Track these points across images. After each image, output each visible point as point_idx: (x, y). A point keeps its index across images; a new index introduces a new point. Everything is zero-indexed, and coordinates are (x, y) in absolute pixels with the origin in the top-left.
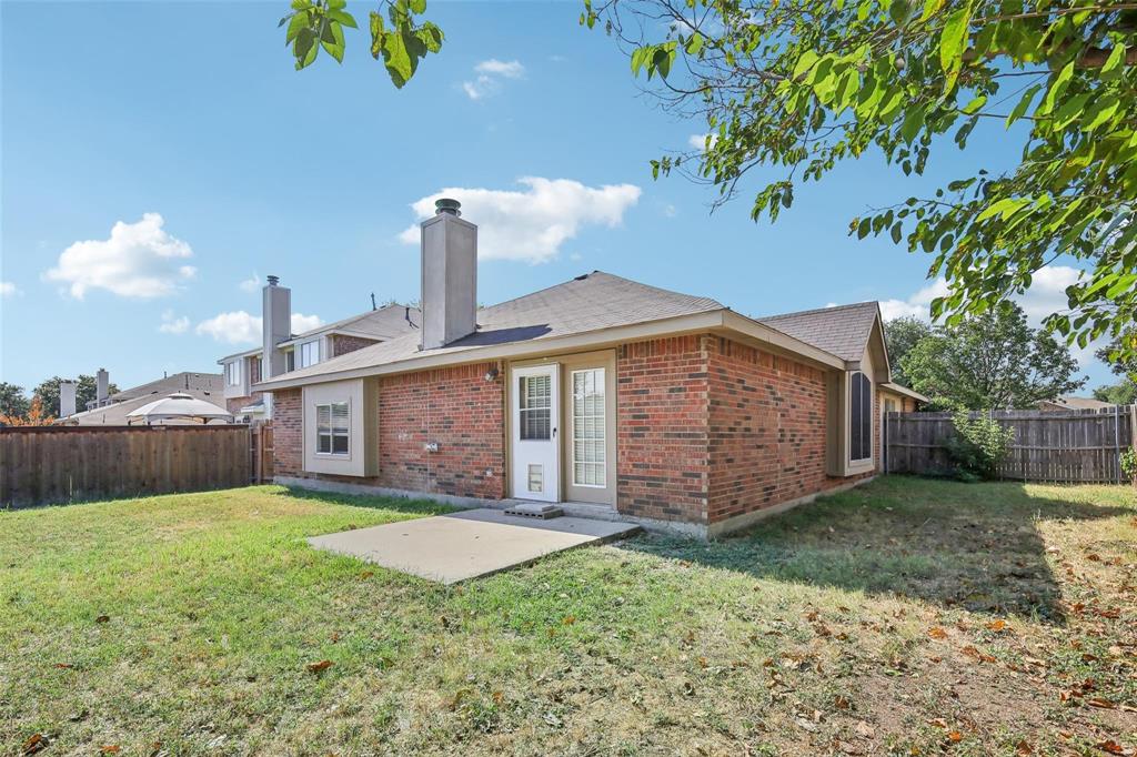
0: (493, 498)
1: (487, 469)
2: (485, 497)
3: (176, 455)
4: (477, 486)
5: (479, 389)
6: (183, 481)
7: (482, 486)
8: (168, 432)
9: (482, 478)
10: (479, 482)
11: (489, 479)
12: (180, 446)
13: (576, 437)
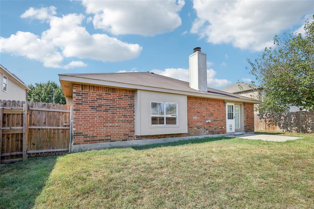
0: (224, 133)
1: (223, 126)
4: (220, 131)
5: (220, 106)
7: (222, 131)
9: (221, 129)
11: (223, 129)
13: (235, 119)
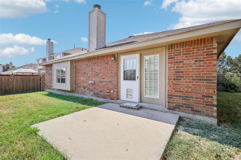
0: (114, 100)
1: (111, 90)
2: (111, 99)
3: (18, 83)
4: (107, 95)
5: (108, 63)
6: (19, 90)
7: (109, 95)
8: (15, 76)
9: (109, 93)
10: (108, 94)
11: (112, 93)
12: (18, 80)
13: (145, 80)
